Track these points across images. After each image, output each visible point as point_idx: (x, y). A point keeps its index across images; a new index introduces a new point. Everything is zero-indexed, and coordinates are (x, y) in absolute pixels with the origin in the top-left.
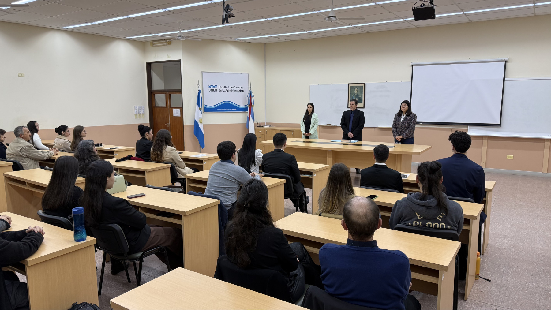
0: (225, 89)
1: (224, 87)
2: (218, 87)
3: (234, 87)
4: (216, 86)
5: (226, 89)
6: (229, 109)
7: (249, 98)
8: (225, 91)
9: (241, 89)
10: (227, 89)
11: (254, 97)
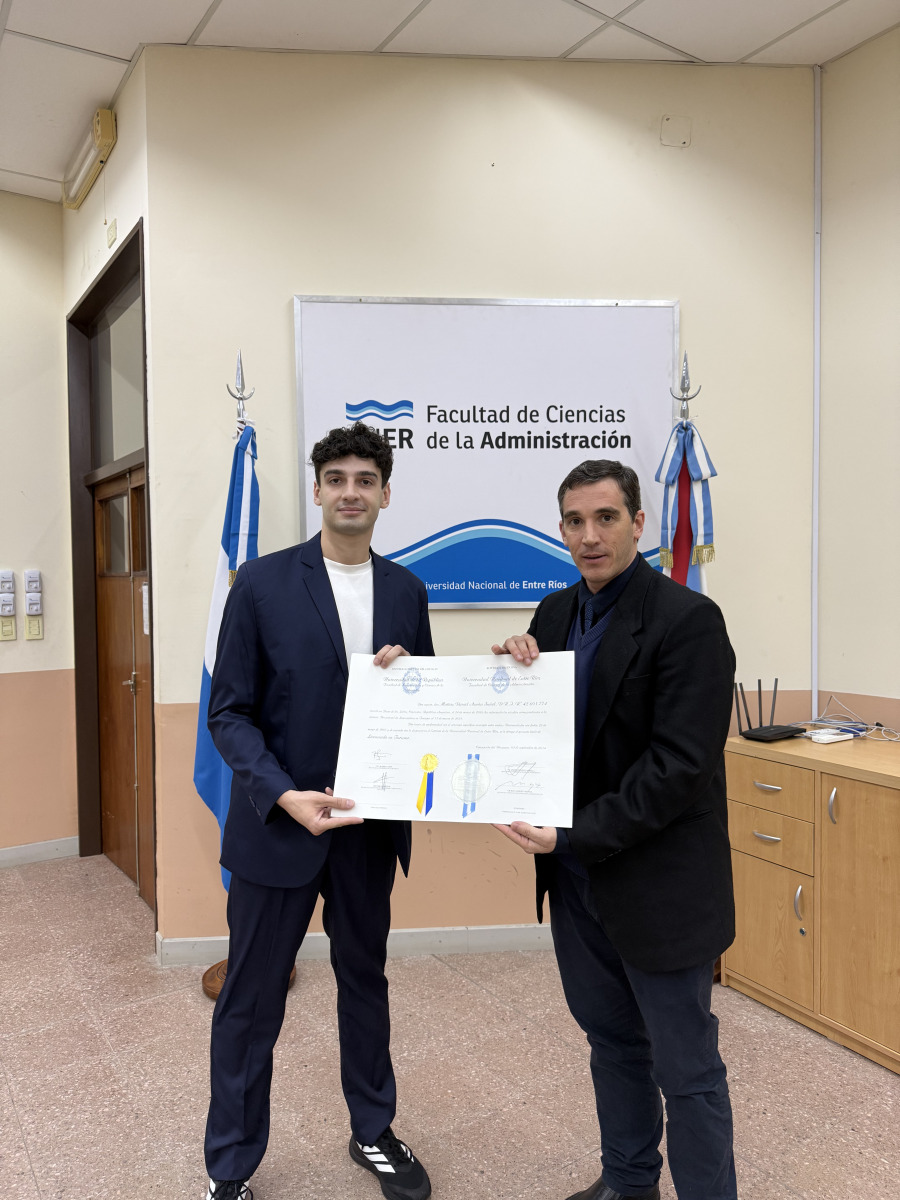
0: (477, 431)
1: (470, 417)
2: (419, 411)
3: (554, 415)
4: (409, 404)
5: (488, 427)
6: (502, 586)
7: (673, 492)
8: (477, 442)
9: (609, 428)
10: (495, 430)
11: (711, 481)
